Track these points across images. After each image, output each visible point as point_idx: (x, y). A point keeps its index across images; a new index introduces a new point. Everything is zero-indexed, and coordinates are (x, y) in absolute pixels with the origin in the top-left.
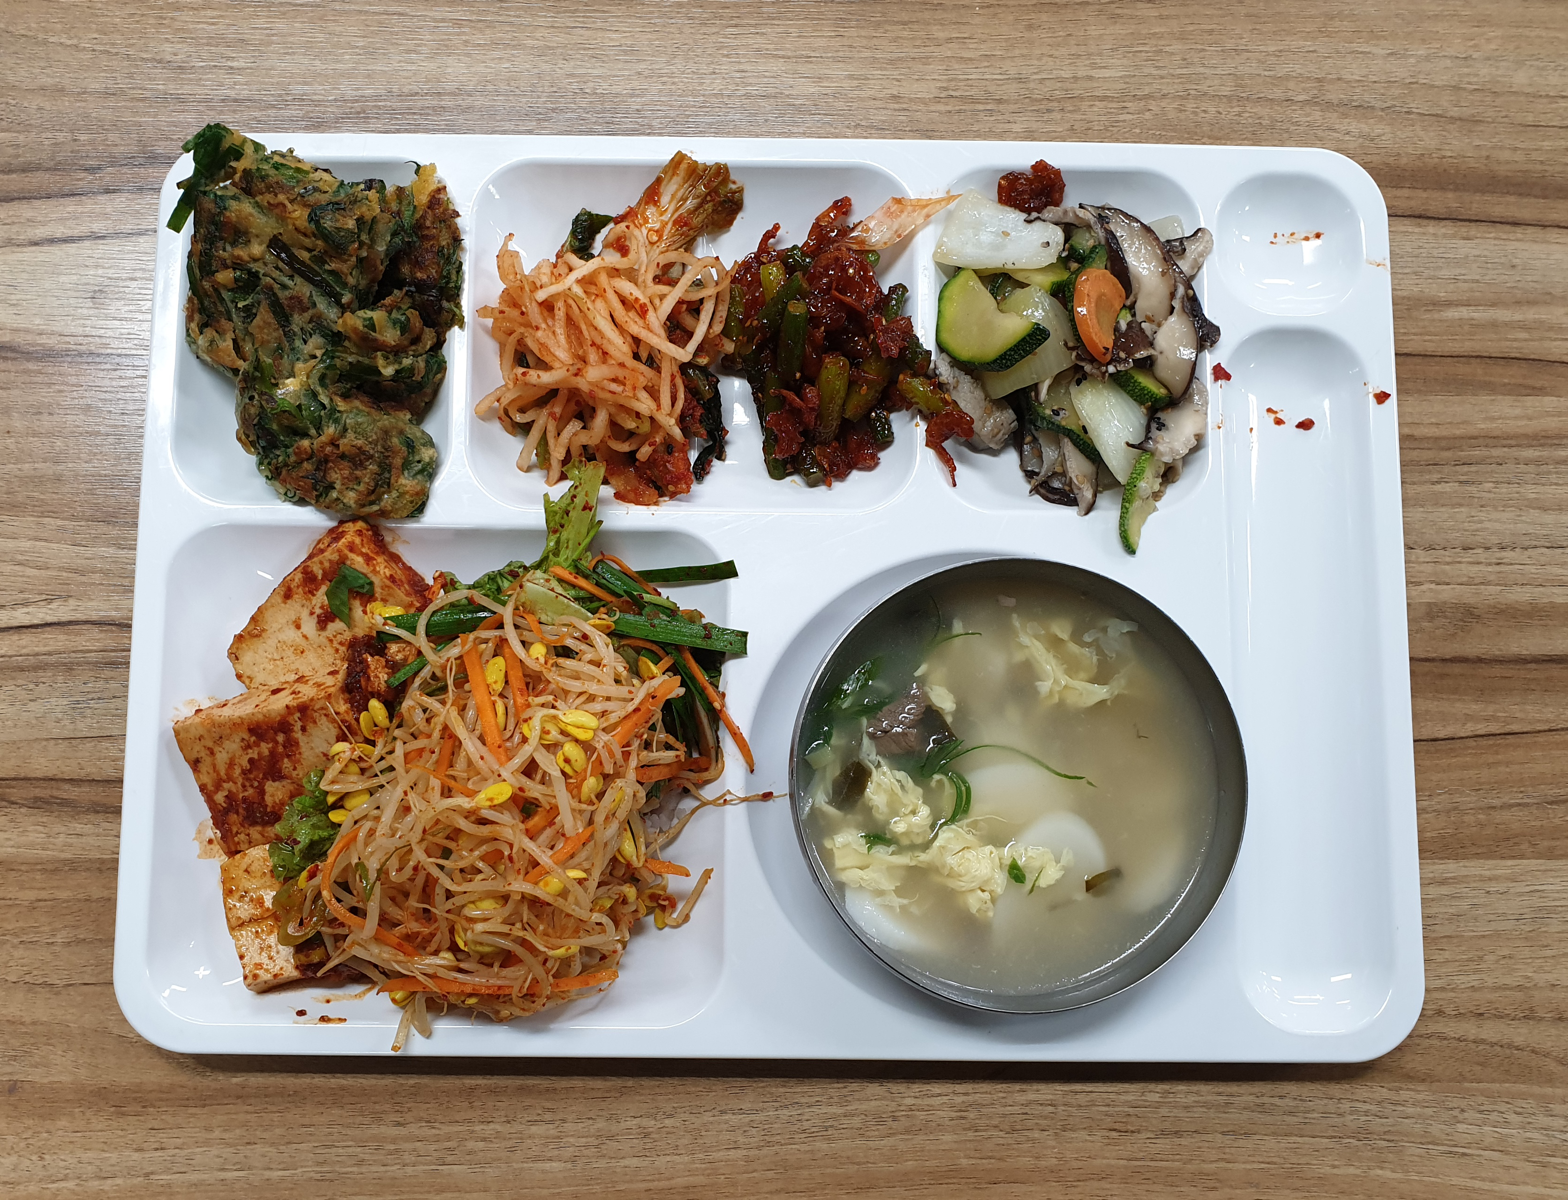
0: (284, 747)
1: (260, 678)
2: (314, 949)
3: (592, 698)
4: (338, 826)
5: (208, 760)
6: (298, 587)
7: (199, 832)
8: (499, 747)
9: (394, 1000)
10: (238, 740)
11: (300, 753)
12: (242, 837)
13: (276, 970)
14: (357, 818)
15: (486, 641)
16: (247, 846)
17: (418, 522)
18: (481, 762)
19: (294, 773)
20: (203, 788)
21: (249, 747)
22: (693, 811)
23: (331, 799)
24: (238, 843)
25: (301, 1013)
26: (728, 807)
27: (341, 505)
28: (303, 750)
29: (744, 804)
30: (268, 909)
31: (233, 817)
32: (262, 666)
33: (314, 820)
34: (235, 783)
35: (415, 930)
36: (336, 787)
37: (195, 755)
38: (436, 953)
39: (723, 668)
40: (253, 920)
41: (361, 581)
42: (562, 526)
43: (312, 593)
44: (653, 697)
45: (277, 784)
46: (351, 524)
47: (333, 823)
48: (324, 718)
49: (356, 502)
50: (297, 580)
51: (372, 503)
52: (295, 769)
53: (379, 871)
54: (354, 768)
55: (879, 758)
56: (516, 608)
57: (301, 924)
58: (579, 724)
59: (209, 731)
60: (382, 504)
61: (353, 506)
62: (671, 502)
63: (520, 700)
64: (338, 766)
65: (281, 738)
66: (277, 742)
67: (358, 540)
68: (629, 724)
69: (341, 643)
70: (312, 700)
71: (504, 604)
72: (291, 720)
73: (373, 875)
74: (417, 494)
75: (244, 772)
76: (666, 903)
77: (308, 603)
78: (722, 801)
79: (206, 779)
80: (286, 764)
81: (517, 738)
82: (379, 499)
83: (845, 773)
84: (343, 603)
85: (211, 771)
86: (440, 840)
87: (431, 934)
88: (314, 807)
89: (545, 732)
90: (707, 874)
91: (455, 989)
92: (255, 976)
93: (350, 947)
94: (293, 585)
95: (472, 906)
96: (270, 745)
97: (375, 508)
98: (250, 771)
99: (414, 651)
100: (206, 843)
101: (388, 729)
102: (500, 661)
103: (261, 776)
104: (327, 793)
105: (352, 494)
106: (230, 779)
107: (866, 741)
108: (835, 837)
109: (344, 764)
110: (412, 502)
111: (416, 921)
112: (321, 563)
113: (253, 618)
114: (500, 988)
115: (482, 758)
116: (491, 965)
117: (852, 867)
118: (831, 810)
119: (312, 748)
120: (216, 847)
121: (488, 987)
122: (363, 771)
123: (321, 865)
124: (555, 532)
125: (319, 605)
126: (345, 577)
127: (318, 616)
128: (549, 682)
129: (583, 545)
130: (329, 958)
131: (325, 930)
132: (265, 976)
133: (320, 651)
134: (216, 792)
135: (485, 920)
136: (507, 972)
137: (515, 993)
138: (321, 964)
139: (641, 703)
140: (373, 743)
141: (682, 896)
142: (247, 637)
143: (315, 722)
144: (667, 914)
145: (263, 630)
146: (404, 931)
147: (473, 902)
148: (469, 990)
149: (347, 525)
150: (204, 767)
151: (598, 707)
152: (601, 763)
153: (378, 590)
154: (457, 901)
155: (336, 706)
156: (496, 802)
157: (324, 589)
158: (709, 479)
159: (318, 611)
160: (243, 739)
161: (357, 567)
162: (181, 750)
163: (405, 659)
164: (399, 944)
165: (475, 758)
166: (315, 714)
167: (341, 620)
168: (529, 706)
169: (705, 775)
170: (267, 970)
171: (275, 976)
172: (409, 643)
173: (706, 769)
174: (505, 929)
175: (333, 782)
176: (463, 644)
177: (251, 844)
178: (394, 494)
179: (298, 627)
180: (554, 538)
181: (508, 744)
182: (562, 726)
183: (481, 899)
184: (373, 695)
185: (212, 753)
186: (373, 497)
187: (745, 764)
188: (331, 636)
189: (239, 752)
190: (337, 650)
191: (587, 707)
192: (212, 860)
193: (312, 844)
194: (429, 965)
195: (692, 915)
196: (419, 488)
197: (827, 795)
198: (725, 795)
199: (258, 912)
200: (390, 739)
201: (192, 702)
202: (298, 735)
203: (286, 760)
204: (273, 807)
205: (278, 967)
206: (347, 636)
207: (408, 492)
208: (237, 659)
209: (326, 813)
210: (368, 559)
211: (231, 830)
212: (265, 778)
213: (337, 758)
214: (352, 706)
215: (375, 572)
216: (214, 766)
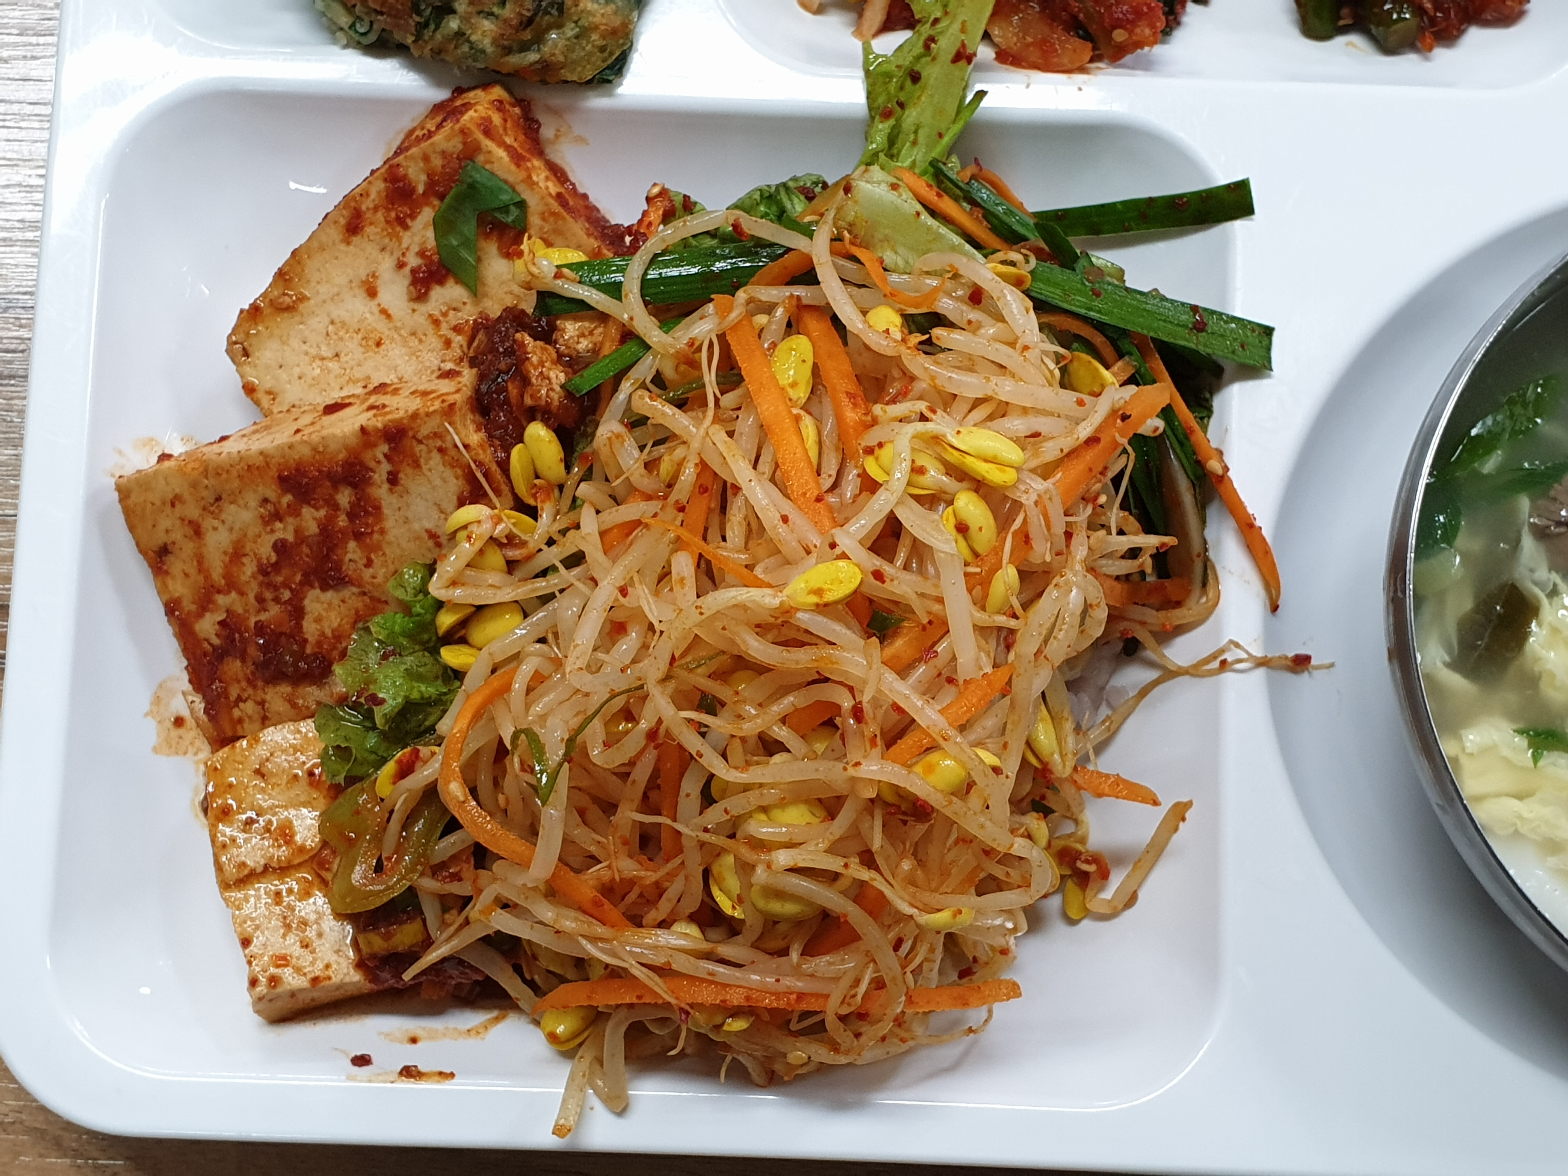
0: (352, 516)
1: (292, 393)
2: (401, 923)
3: (1002, 410)
4: (458, 675)
5: (188, 548)
6: (376, 209)
7: (157, 700)
8: (819, 499)
9: (553, 1038)
10: (253, 503)
11: (382, 532)
12: (249, 707)
13: (317, 970)
14: (499, 658)
15: (769, 308)
16: (257, 725)
17: (610, 94)
18: (782, 528)
19: (367, 573)
20: (171, 608)
21: (277, 516)
22: (1144, 692)
23: (446, 620)
24: (240, 721)
25: (362, 1061)
26: (1228, 677)
27: (465, 48)
28: (389, 523)
29: (1261, 672)
30: (302, 849)
31: (234, 667)
32: (297, 371)
33: (410, 660)
34: (242, 594)
35: (627, 874)
36: (458, 594)
37: (160, 538)
38: (664, 924)
39: (1217, 402)
40: (268, 870)
41: (505, 197)
42: (901, 105)
43: (402, 223)
44: (1125, 418)
45: (329, 595)
46: (479, 92)
47: (446, 668)
48: (436, 457)
49: (494, 42)
50: (373, 195)
51: (524, 47)
52: (369, 564)
53: (570, 742)
54: (496, 558)
55: (1555, 577)
56: (837, 239)
57: (379, 868)
58: (990, 454)
59: (194, 485)
60: (546, 49)
61: (490, 49)
62: (1111, 70)
63: (851, 415)
64: (466, 549)
65: (345, 497)
66: (336, 507)
67: (497, 119)
68: (1078, 467)
69: (457, 329)
70: (415, 416)
71: (808, 232)
72: (368, 457)
73: (555, 753)
74: (614, 32)
75: (264, 570)
76: (1091, 868)
77: (394, 244)
78: (1216, 664)
79: (179, 588)
80: (352, 551)
81: (850, 485)
82: (539, 39)
83: (1483, 606)
84: (466, 243)
85: (193, 571)
86: (701, 680)
87: (657, 884)
88: (411, 636)
89: (917, 470)
90: (1179, 812)
91: (707, 996)
92: (274, 981)
93: (487, 911)
94: (367, 205)
95: (763, 817)
96: (322, 513)
97: (533, 57)
98: (276, 567)
99: (614, 332)
100: (169, 724)
101: (561, 487)
102: (801, 344)
103: (298, 578)
104: (440, 605)
105: (487, 25)
106: (231, 584)
107: (1528, 542)
108: (1463, 732)
109: (479, 545)
110: (602, 49)
111: (631, 856)
112: (426, 158)
113: (281, 275)
114: (801, 996)
115: (785, 519)
116: (784, 952)
117: (1498, 795)
118: (1455, 681)
119: (407, 521)
120: (191, 734)
121: (777, 995)
122: (511, 566)
123: (424, 751)
124: (887, 114)
125: (416, 249)
126: (472, 186)
127: (414, 271)
128: (913, 379)
129: (946, 139)
130: (428, 943)
131: (428, 884)
132: (291, 980)
133: (414, 342)
134: (200, 615)
135: (790, 845)
136: (821, 964)
137: (832, 1008)
138: (413, 956)
139: (1100, 429)
140: (533, 512)
141: (1120, 859)
142: (267, 311)
143: (417, 465)
144: (1089, 892)
145: (302, 299)
146: (606, 875)
147: (764, 809)
148: (736, 999)
149: (471, 94)
150: (176, 565)
151: (1019, 425)
152: (1027, 539)
153: (534, 220)
154: (735, 804)
155: (463, 433)
156: (829, 597)
157: (427, 214)
158: (1180, 36)
159: (413, 261)
160: (266, 501)
161: (496, 168)
162: (132, 528)
163: (595, 351)
164: (597, 904)
165: (770, 517)
166: (419, 449)
167: (459, 281)
168: (875, 422)
169: (1178, 616)
170: (298, 970)
171: (315, 980)
172: (603, 318)
173: (1178, 604)
174: (834, 864)
175: (454, 583)
176: (723, 313)
177: (265, 721)
178: (570, 31)
179: (372, 293)
180: (883, 128)
181: (832, 499)
182: (953, 457)
183: (783, 803)
184: (532, 414)
185: (197, 531)
186: (527, 35)
187: (1262, 593)
188: (436, 313)
189: (255, 529)
190: (448, 343)
191: (998, 423)
192: (178, 759)
193: (409, 708)
194: (655, 947)
195: (1141, 894)
196: (617, 22)
197: (1449, 650)
198: (1222, 651)
199: (283, 853)
200: (567, 502)
201: (150, 442)
202: (381, 491)
203: (352, 545)
204: (319, 644)
205: (320, 965)
206: (469, 314)
207: (596, 28)
208: (246, 354)
209: (435, 652)
210: (518, 159)
211: (225, 694)
212: (307, 582)
213: (462, 535)
214: (490, 436)
215: (529, 182)
216: (200, 560)
